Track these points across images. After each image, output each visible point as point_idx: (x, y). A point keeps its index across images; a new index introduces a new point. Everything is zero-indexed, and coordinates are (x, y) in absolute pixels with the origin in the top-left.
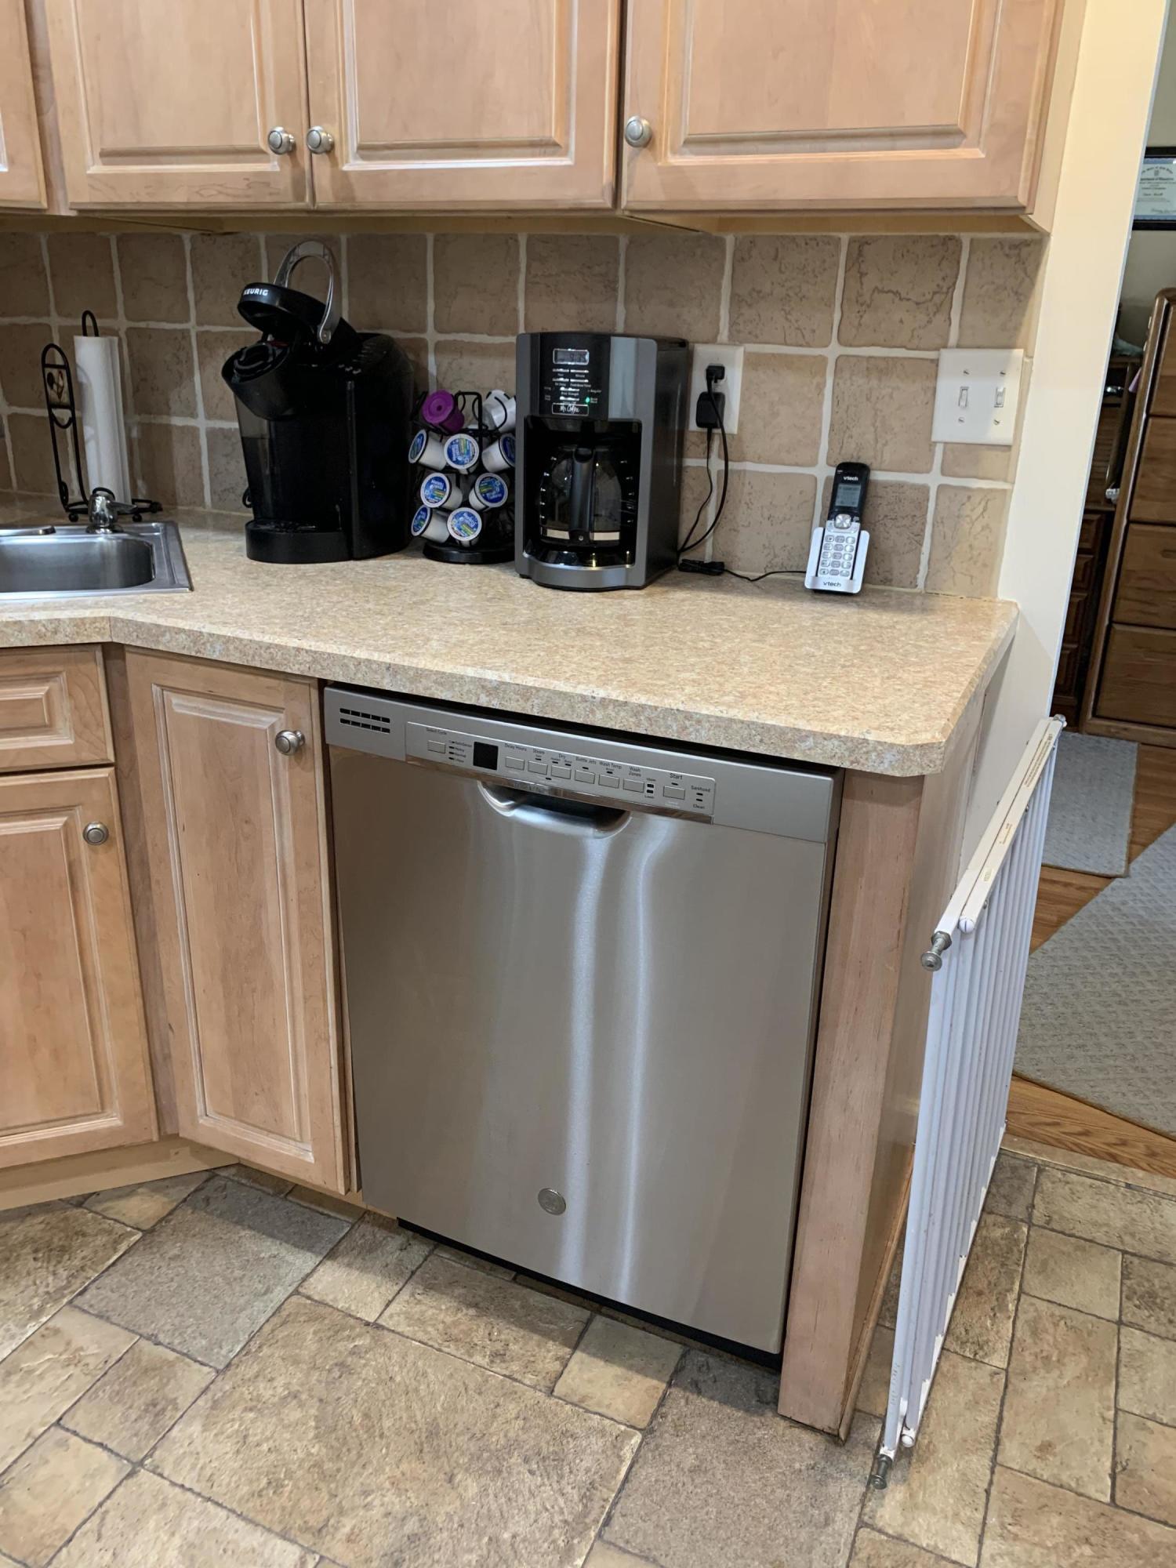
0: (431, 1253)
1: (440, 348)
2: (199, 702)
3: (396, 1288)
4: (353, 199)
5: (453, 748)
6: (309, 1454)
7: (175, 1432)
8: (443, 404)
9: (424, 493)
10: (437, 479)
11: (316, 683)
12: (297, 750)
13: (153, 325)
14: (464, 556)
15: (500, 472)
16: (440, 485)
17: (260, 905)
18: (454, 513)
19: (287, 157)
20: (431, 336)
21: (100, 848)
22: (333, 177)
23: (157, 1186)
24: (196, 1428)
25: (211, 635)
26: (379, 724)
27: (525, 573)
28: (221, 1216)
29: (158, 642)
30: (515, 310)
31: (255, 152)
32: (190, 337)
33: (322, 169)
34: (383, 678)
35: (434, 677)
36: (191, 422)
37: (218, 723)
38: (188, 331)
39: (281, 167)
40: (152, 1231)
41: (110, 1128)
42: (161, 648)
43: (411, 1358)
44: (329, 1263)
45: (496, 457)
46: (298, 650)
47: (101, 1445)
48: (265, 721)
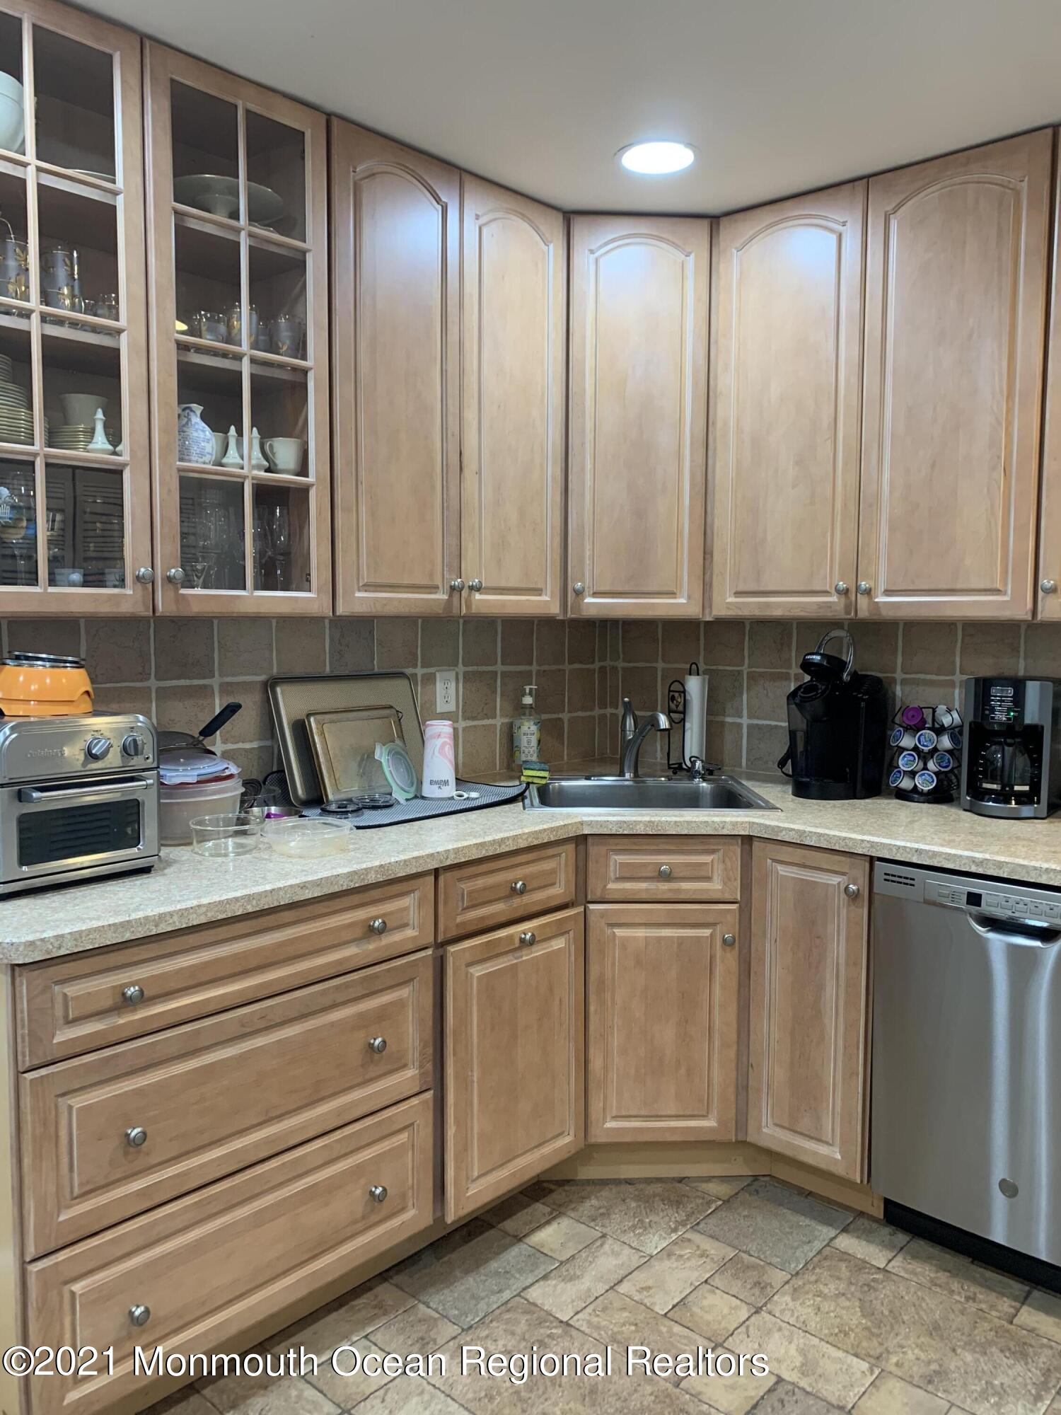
0: (911, 1240)
1: (904, 682)
2: (795, 869)
3: (894, 1254)
4: (880, 614)
5: (953, 896)
6: (860, 1323)
7: (776, 1298)
8: (915, 714)
9: (901, 763)
10: (909, 754)
11: (868, 859)
12: (854, 897)
13: (721, 668)
14: (922, 798)
15: (950, 752)
16: (911, 758)
17: (821, 988)
18: (919, 774)
19: (843, 596)
20: (899, 675)
21: (728, 949)
22: (869, 604)
23: (724, 1179)
24: (788, 1298)
25: (811, 832)
26: (909, 882)
27: (968, 808)
28: (768, 1200)
29: (778, 835)
30: (954, 662)
31: (826, 593)
32: (743, 674)
33: (863, 602)
34: (913, 856)
35: (944, 856)
36: (738, 720)
37: (806, 880)
38: (742, 671)
39: (839, 599)
40: (728, 1201)
41: (710, 1127)
42: (779, 838)
43: (912, 1290)
44: (844, 1234)
45: (946, 742)
46: (863, 841)
47: (734, 1296)
48: (835, 880)
